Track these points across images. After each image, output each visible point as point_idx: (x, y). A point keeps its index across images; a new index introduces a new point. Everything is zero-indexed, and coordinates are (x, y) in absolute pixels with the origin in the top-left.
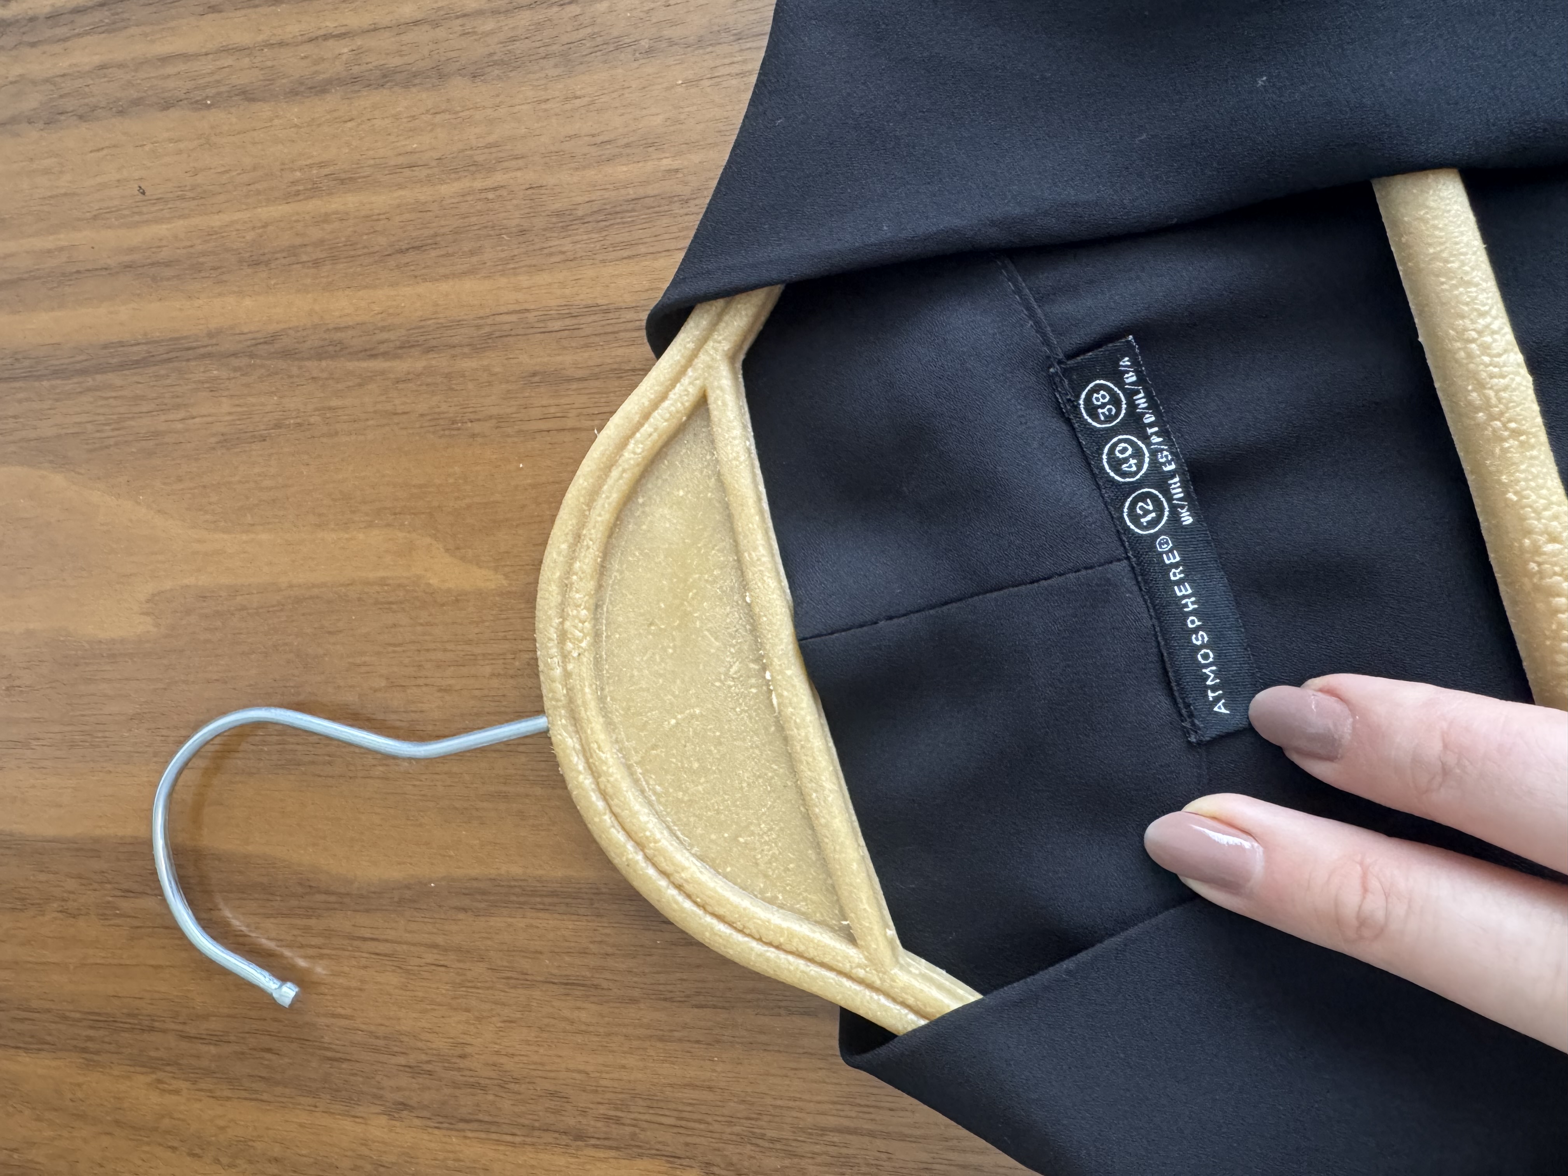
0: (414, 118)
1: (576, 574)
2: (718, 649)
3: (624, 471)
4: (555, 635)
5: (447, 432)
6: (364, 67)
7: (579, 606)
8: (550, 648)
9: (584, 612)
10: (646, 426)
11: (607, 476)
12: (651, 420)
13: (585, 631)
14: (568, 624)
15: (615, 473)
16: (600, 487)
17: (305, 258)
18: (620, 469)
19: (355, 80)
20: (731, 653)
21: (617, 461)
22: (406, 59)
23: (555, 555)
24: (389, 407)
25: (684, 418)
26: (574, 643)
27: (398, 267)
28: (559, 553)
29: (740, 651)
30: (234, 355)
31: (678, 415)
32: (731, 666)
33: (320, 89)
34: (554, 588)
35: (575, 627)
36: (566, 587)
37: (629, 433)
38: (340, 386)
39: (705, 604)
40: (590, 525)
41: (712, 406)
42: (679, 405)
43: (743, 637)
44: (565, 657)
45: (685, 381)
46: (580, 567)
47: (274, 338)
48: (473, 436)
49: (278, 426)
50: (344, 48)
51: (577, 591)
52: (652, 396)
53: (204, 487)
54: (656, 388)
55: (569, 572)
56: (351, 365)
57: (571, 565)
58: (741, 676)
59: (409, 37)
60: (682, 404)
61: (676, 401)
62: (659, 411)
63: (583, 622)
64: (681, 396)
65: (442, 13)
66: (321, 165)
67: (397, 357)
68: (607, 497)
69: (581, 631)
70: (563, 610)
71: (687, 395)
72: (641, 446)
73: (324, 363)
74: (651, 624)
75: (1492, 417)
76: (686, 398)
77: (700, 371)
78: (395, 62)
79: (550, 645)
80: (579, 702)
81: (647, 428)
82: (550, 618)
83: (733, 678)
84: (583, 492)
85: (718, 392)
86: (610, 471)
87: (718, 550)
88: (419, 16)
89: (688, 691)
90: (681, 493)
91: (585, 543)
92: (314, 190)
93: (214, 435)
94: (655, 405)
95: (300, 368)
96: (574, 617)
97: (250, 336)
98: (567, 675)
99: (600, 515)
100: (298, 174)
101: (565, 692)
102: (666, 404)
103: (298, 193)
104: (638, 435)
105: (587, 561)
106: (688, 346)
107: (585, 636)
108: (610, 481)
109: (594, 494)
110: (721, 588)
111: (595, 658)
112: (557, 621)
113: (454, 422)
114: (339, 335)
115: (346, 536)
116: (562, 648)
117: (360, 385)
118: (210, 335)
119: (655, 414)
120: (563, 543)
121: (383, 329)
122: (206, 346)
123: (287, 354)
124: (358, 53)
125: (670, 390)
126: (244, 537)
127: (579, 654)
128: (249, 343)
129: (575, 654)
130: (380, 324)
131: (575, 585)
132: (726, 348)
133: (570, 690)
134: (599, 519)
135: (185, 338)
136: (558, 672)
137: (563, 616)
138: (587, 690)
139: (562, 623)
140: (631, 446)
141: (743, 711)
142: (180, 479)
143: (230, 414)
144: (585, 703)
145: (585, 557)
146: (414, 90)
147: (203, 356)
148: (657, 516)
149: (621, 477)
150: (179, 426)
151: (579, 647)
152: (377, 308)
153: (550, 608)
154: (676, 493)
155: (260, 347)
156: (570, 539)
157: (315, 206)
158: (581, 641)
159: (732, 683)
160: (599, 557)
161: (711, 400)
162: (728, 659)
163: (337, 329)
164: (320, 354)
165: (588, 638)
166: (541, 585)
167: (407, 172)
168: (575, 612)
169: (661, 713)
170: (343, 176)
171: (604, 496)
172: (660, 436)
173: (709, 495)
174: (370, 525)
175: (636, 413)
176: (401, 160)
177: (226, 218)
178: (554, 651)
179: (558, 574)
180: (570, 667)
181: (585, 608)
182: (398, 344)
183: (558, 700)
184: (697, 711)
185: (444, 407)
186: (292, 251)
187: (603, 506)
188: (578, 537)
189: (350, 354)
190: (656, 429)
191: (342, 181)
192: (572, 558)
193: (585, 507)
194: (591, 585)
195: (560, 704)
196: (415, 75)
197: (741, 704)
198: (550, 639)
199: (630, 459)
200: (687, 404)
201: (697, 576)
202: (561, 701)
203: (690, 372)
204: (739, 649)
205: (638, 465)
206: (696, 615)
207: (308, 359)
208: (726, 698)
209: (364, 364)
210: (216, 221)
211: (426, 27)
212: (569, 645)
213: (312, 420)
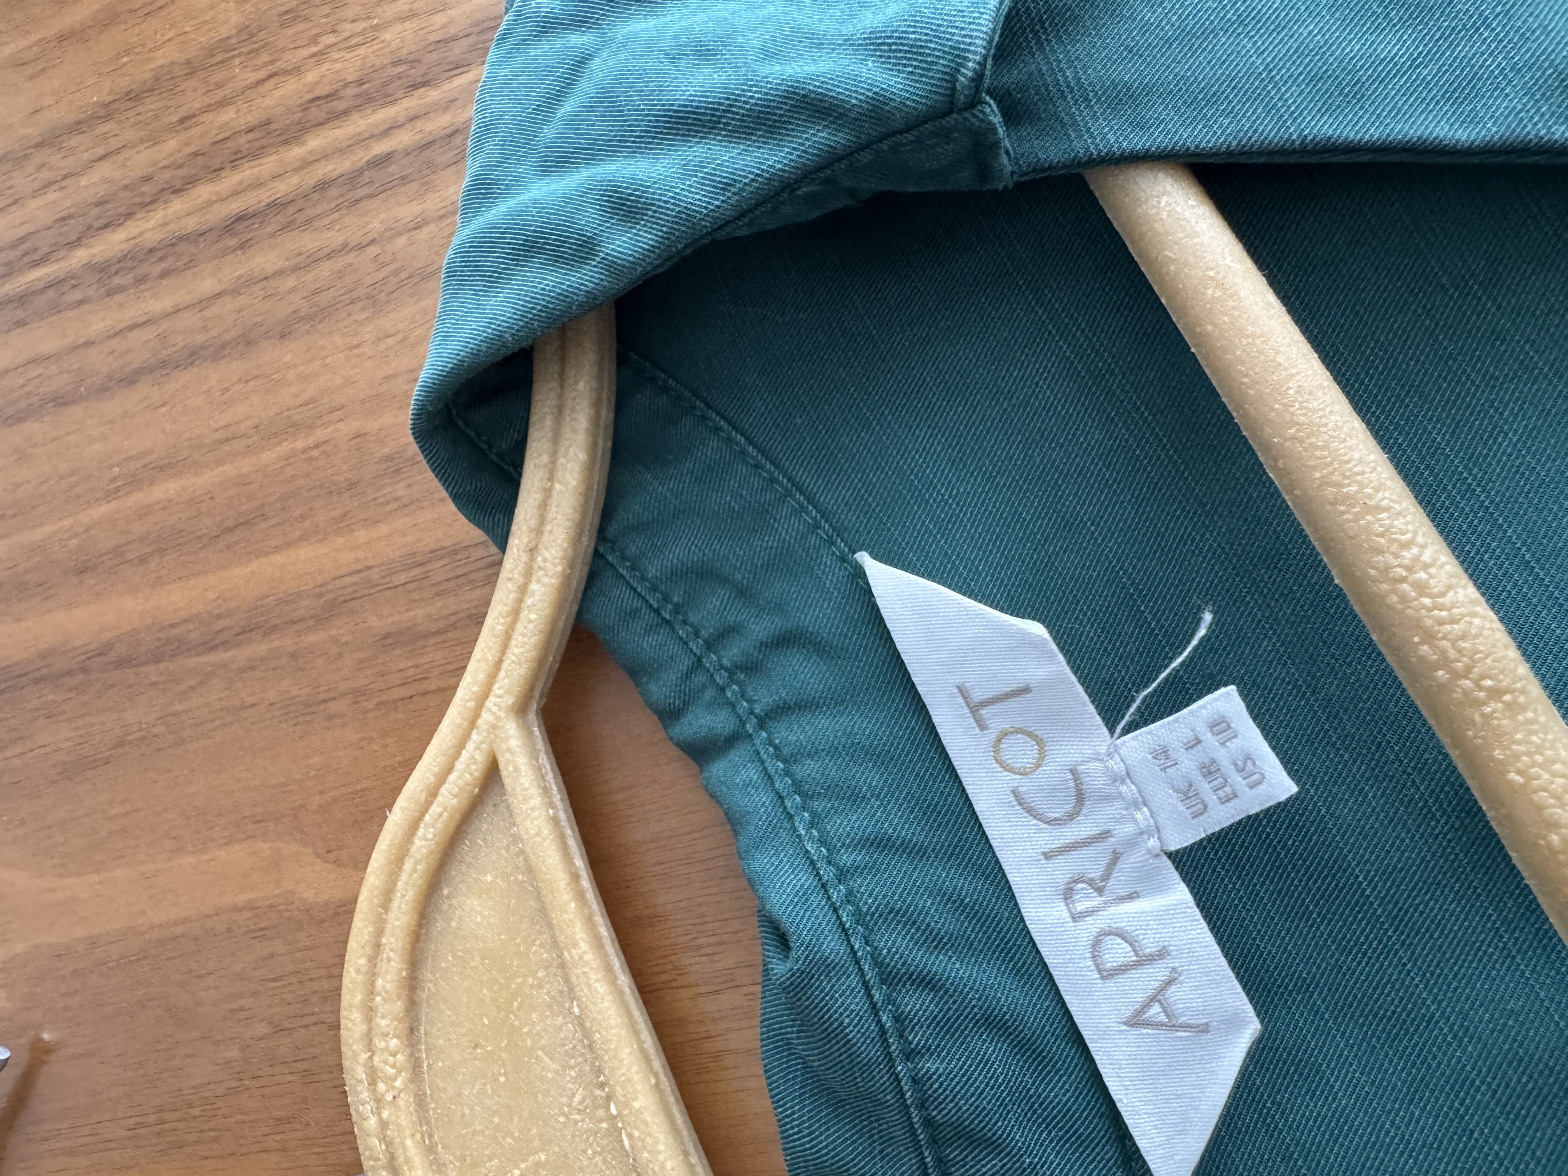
0: (227, 389)
1: (379, 994)
2: (556, 1072)
3: (417, 863)
4: (364, 1076)
5: (300, 719)
6: (171, 350)
7: (387, 1035)
8: (361, 1093)
9: (394, 1043)
10: (434, 805)
11: (400, 868)
12: (439, 798)
13: (398, 1065)
14: (376, 1059)
15: (408, 866)
16: (394, 883)
17: (130, 556)
18: (412, 860)
19: (164, 364)
20: (572, 1078)
21: (408, 850)
22: (214, 333)
23: (353, 974)
24: (236, 702)
25: (477, 790)
26: (386, 1083)
27: (229, 547)
28: (358, 972)
29: (581, 1074)
30: (69, 673)
31: (469, 788)
32: (574, 1095)
33: (130, 380)
34: (356, 1016)
35: (385, 1062)
36: (369, 1012)
37: (417, 814)
38: (181, 688)
39: (534, 1016)
40: (388, 932)
41: (504, 774)
42: (468, 776)
43: (583, 1055)
44: (379, 1100)
45: (470, 746)
46: (383, 987)
47: (105, 649)
48: (330, 717)
49: (121, 743)
50: (148, 334)
51: (383, 1017)
52: (437, 770)
53: (49, 827)
54: (439, 760)
55: (371, 993)
56: (193, 662)
57: (373, 983)
58: (586, 1107)
59: (214, 310)
60: (471, 774)
61: (464, 771)
62: (446, 785)
63: (394, 1055)
64: (468, 765)
65: (243, 280)
66: (138, 457)
67: (239, 644)
68: (403, 896)
69: (393, 1066)
70: (371, 1040)
71: (475, 763)
72: (432, 830)
73: (162, 666)
74: (476, 1047)
75: (1457, 676)
76: (474, 767)
77: (485, 734)
78: (200, 338)
79: (359, 1088)
80: (401, 1159)
81: (435, 809)
82: (355, 1054)
83: (579, 1110)
84: (375, 892)
85: (508, 755)
86: (403, 864)
87: (540, 946)
88: (219, 288)
89: (529, 1130)
90: (489, 878)
91: (385, 956)
92: (134, 482)
93: (54, 766)
94: (442, 779)
95: (137, 675)
96: (382, 1050)
97: (82, 650)
98: (384, 1125)
99: (398, 919)
100: (116, 470)
101: (384, 1147)
102: (452, 777)
103: (117, 490)
104: (427, 817)
105: (389, 977)
106: (468, 705)
107: (399, 1072)
108: (404, 877)
109: (387, 894)
110: (548, 993)
111: (416, 1095)
112: (364, 1056)
113: (308, 706)
114: (175, 632)
115: (206, 857)
116: (375, 1090)
117: (201, 683)
118: (43, 656)
119: (443, 791)
120: (361, 956)
121: (220, 617)
122: (38, 669)
123: (122, 663)
124: (163, 337)
125: (457, 759)
126: (97, 878)
127: (394, 1097)
128: (83, 657)
129: (389, 1098)
130: (216, 612)
131: (381, 1010)
132: (510, 702)
133: (389, 1143)
134: (397, 923)
135: (18, 663)
136: (373, 1121)
137: (370, 1048)
138: (409, 1142)
139: (371, 1057)
140: (421, 832)
141: (595, 1153)
142: (23, 823)
143: (67, 740)
144: (408, 1161)
145: (387, 971)
146: (223, 362)
147: (37, 681)
148: (467, 908)
149: (414, 870)
150: (17, 762)
151: (394, 1088)
152: (211, 595)
153: (354, 1042)
154: (483, 878)
155: (94, 660)
156: (368, 951)
157: (138, 498)
158: (395, 1079)
159: (578, 1117)
160: (402, 970)
161: (502, 766)
162: (570, 1085)
163: (173, 626)
164: (157, 658)
165: (403, 1074)
166: (343, 1013)
167: (226, 447)
168: (383, 1044)
169: (500, 1161)
170: (162, 463)
171: (399, 895)
172: (451, 817)
173: (520, 877)
174: (230, 841)
175: (422, 791)
176: (219, 435)
177: (47, 529)
178: (365, 1095)
179: (359, 998)
180: (385, 1114)
181: (395, 1036)
182: (238, 630)
183: (377, 1159)
184: (543, 1157)
185: (294, 691)
186: (118, 551)
187: (400, 907)
188: (377, 947)
189: (188, 650)
190: (445, 809)
191: (161, 468)
192: (372, 974)
193: (381, 910)
194: (399, 1006)
195: (380, 1163)
196: (223, 347)
197: (591, 1145)
198: (360, 1081)
199: (422, 847)
200: (476, 774)
201: (519, 980)
202: (379, 1159)
203: (474, 736)
204: (580, 1071)
205: (432, 853)
206: (525, 1030)
207: (146, 663)
208: (573, 1136)
209: (204, 659)
210: (37, 535)
211: (227, 299)
212: (381, 1087)
213: (155, 730)
